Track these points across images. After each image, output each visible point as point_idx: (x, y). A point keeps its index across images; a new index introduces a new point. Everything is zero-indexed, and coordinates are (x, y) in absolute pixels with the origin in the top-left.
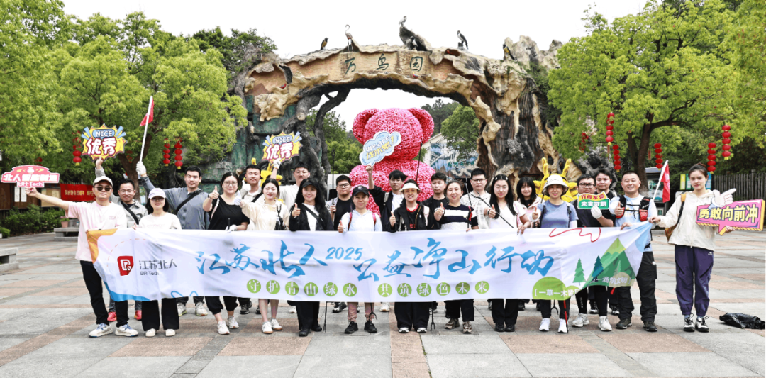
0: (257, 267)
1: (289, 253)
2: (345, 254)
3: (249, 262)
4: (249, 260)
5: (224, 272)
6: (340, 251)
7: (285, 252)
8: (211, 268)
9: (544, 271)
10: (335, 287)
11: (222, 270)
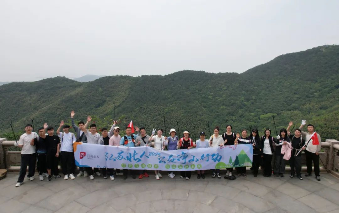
0: (125, 159)
1: (137, 154)
2: (155, 154)
3: (122, 158)
4: (123, 157)
5: (114, 161)
6: (153, 154)
7: (135, 154)
8: (110, 159)
9: (219, 160)
10: (151, 165)
11: (113, 160)
